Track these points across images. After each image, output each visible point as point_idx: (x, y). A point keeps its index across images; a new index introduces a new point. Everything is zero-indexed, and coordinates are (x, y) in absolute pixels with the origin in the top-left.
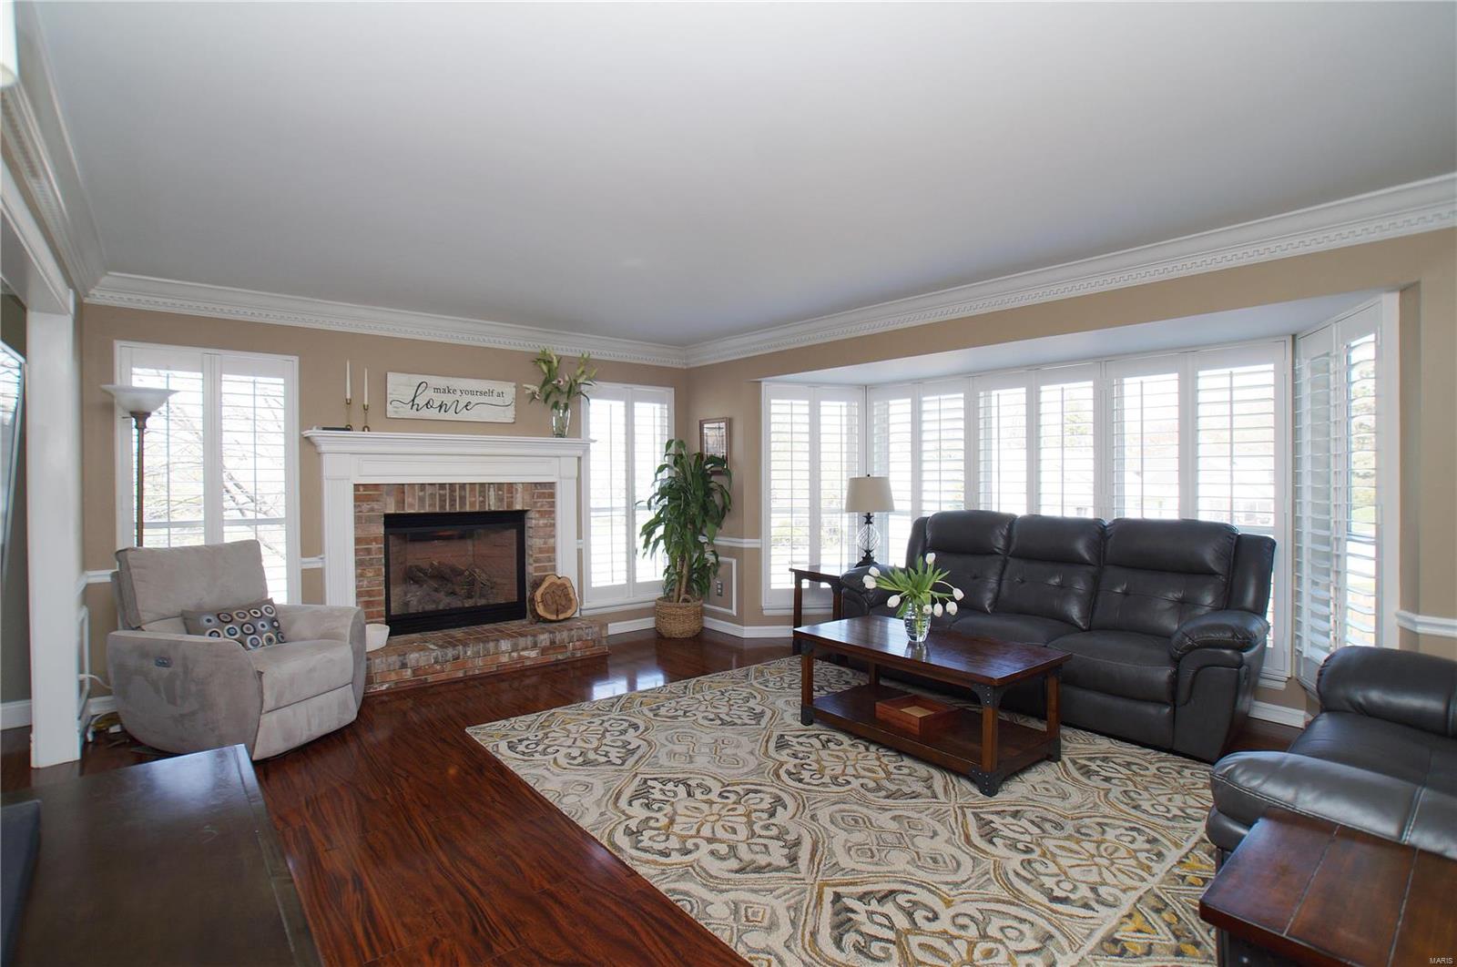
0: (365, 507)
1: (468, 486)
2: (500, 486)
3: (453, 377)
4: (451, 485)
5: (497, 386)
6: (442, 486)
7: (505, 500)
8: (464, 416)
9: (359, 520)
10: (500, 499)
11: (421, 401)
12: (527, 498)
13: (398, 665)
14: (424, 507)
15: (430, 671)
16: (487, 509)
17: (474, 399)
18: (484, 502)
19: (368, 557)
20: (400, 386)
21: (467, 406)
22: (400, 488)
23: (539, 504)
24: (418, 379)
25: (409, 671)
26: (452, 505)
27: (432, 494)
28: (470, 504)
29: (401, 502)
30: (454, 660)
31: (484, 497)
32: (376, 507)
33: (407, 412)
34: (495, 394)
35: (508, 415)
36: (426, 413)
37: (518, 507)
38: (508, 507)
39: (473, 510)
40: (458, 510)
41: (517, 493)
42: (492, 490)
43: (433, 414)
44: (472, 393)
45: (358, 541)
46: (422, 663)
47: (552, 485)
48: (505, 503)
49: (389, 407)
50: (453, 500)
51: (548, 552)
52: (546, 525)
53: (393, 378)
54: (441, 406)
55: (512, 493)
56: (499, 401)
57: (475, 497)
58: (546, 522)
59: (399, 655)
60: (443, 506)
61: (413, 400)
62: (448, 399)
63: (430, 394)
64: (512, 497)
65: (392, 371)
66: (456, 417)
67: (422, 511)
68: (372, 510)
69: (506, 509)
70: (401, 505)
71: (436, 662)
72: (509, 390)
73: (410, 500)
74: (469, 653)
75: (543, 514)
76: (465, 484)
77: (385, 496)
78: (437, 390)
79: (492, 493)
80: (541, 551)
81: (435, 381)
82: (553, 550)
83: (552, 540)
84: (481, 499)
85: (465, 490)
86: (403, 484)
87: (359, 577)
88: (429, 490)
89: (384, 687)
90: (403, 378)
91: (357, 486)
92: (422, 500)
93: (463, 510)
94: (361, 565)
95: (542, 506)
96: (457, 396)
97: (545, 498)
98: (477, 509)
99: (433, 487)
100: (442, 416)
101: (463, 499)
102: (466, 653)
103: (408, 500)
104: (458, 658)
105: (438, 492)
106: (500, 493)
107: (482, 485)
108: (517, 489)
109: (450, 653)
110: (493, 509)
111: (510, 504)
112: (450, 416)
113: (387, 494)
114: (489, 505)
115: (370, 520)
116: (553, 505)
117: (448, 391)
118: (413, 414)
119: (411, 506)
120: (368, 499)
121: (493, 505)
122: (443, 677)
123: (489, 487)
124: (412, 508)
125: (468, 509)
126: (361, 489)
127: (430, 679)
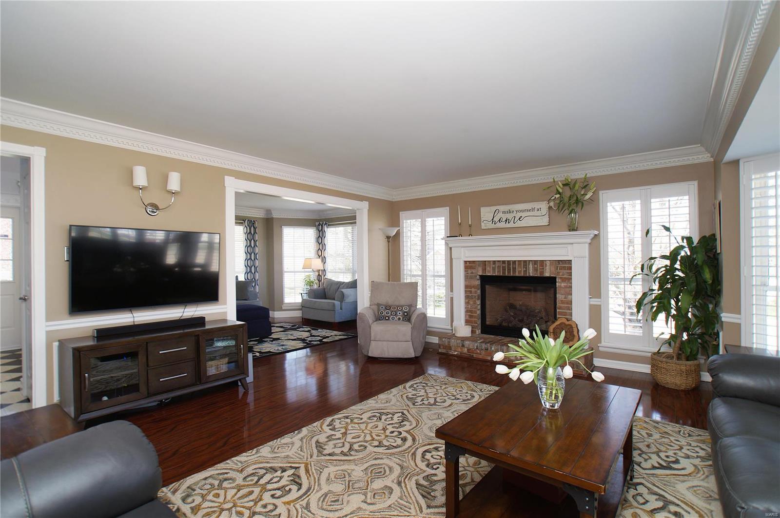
0: (470, 271)
1: (517, 262)
2: (535, 262)
3: (511, 204)
4: (508, 261)
5: (536, 205)
6: (504, 262)
7: (539, 270)
8: (519, 224)
9: (467, 278)
10: (536, 270)
11: (497, 219)
12: (553, 269)
13: (461, 345)
14: (495, 272)
15: (475, 352)
16: (528, 275)
17: (523, 214)
18: (526, 271)
19: (471, 295)
20: (486, 213)
21: (520, 218)
22: (484, 263)
23: (561, 274)
24: (494, 208)
25: (466, 349)
26: (509, 272)
27: (498, 266)
28: (518, 272)
29: (484, 270)
30: (485, 350)
31: (526, 268)
32: (474, 271)
33: (491, 226)
34: (536, 210)
35: (545, 221)
36: (499, 225)
37: (547, 274)
38: (540, 275)
39: (520, 275)
40: (512, 274)
41: (546, 266)
42: (531, 264)
43: (502, 225)
44: (522, 211)
45: (466, 287)
46: (471, 347)
47: (570, 262)
48: (539, 272)
49: (482, 224)
50: (509, 270)
51: (567, 303)
52: (566, 287)
53: (483, 210)
54: (506, 221)
55: (543, 266)
56: (539, 213)
57: (521, 268)
58: (566, 284)
59: (462, 341)
60: (504, 273)
61: (493, 219)
62: (510, 216)
63: (500, 215)
64: (543, 269)
65: (483, 207)
66: (516, 225)
67: (494, 275)
68: (472, 273)
69: (539, 275)
70: (485, 271)
71: (477, 348)
72: (544, 206)
73: (489, 269)
74: (493, 349)
75: (564, 280)
76: (515, 261)
77: (477, 266)
78: (504, 212)
79: (531, 266)
80: (562, 302)
81: (502, 208)
82: (571, 303)
83: (570, 296)
84: (525, 269)
85: (515, 264)
86: (485, 261)
87: (467, 303)
88: (497, 264)
89: (456, 353)
90: (487, 209)
91: (466, 262)
92: (494, 269)
93: (515, 275)
94: (468, 298)
95: (563, 275)
96: (514, 214)
97: (565, 270)
98: (522, 274)
99: (499, 262)
100: (508, 225)
101: (514, 269)
102: (491, 348)
103: (488, 269)
104: (487, 350)
105: (502, 265)
106: (536, 266)
107: (525, 261)
108: (546, 264)
109: (484, 346)
110: (531, 275)
111: (542, 273)
112: (511, 225)
113: (479, 266)
114: (529, 273)
115: (471, 278)
116: (570, 274)
117: (510, 212)
118: (493, 226)
119: (489, 272)
120: (471, 268)
121: (531, 273)
122: (480, 357)
123: (529, 263)
124: (489, 273)
125: (517, 274)
126: (468, 263)
127: (475, 356)
